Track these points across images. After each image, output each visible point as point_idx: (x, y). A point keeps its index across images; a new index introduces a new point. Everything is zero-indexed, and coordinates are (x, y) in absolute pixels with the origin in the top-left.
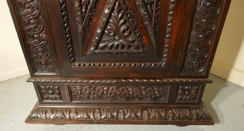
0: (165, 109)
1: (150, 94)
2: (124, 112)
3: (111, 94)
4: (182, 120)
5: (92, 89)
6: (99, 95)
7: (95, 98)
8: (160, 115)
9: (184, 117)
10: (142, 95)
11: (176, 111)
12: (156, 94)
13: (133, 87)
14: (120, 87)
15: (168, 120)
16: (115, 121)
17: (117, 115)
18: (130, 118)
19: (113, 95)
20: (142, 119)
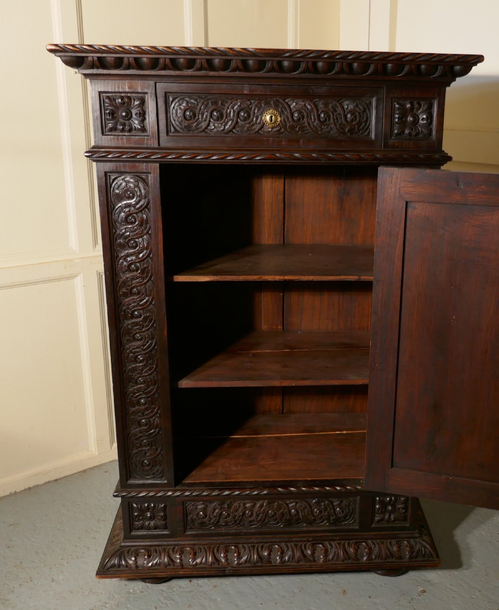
0: (354, 541)
1: (326, 514)
2: (281, 548)
3: (258, 515)
4: (386, 559)
5: (226, 506)
6: (237, 518)
7: (229, 524)
8: (346, 552)
9: (388, 553)
10: (313, 516)
11: (373, 543)
12: (337, 513)
13: (297, 501)
14: (274, 502)
15: (360, 561)
16: (266, 566)
17: (269, 554)
18: (292, 559)
19: (263, 516)
20: (315, 561)
